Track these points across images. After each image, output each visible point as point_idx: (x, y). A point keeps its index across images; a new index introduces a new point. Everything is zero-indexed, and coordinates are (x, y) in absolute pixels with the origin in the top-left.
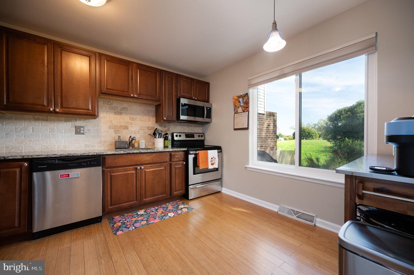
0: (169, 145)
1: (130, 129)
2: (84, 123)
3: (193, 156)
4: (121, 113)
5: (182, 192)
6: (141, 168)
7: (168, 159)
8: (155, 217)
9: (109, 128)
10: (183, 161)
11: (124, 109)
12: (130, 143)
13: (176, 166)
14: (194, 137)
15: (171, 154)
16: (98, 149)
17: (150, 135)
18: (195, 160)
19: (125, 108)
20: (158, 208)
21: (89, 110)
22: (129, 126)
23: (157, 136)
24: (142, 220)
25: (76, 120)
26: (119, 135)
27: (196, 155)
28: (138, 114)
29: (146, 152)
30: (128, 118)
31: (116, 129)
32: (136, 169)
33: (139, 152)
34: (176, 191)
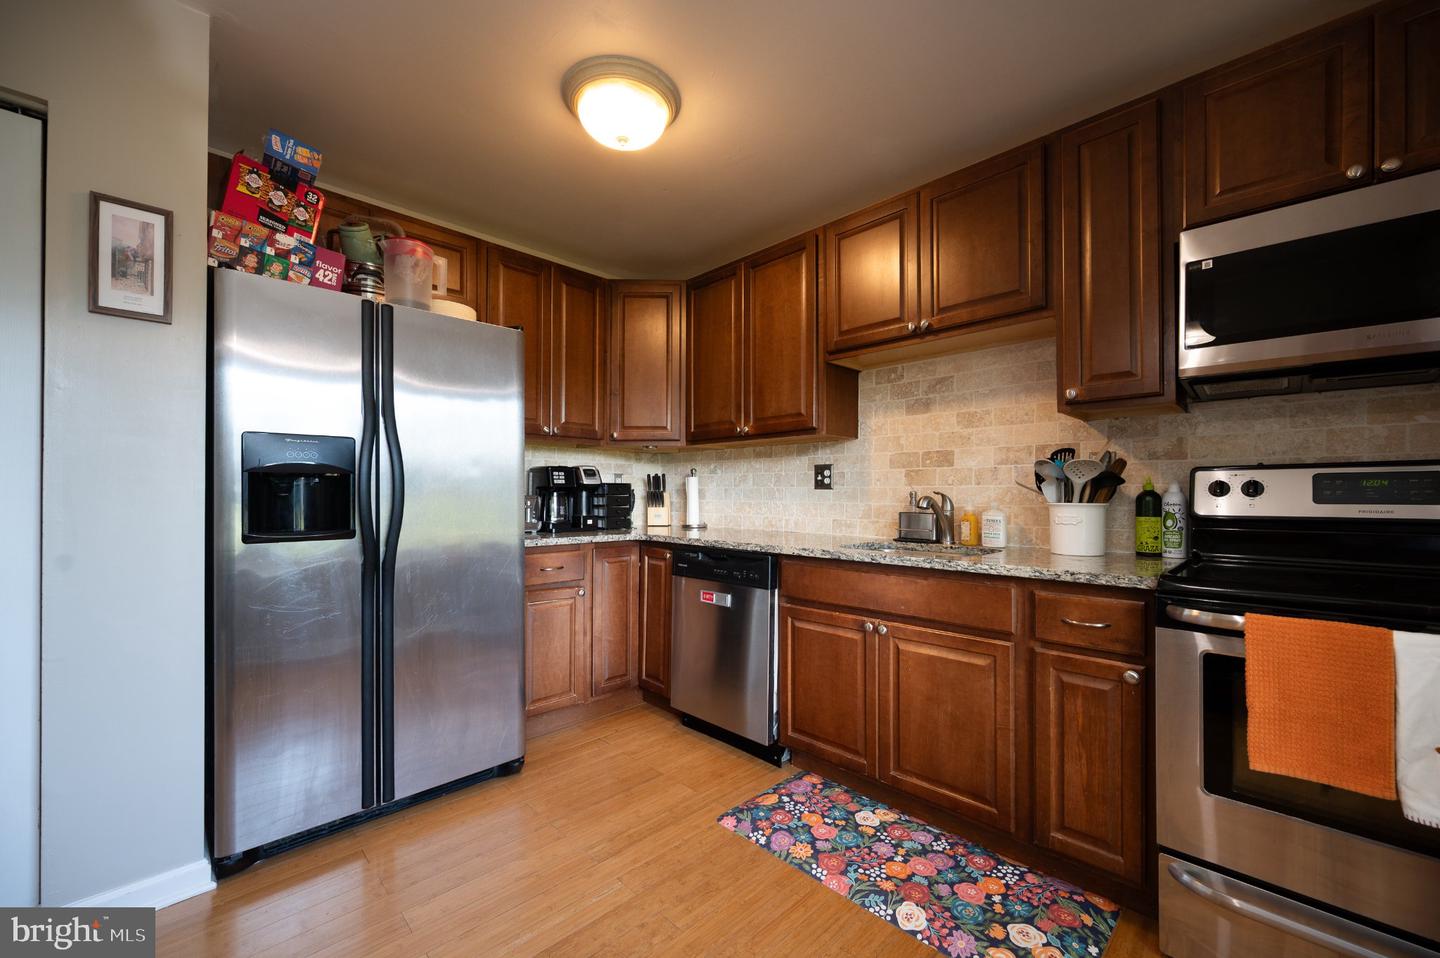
1: (959, 463)
2: (831, 454)
4: (926, 406)
6: (876, 630)
8: (851, 869)
9: (893, 463)
10: (1128, 658)
11: (938, 387)
15: (1031, 602)
17: (1023, 485)
19: (941, 381)
21: (800, 414)
22: (957, 451)
25: (816, 448)
30: (954, 420)
32: (862, 628)
34: (1062, 828)
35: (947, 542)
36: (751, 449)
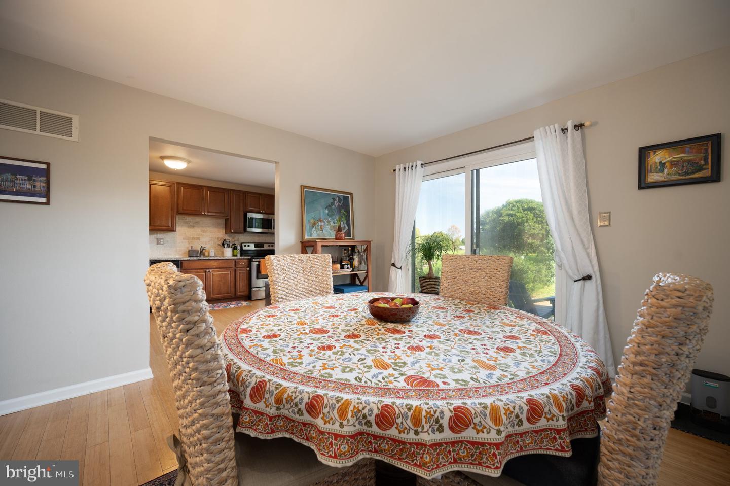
0: (237, 254)
1: (201, 240)
2: (164, 235)
3: (257, 263)
4: (193, 227)
5: (247, 293)
6: (209, 271)
7: (233, 265)
9: (184, 239)
10: (247, 267)
12: (202, 252)
13: (240, 272)
14: (264, 247)
15: (235, 261)
17: (219, 245)
18: (259, 267)
19: (197, 222)
21: (169, 226)
22: (201, 237)
23: (226, 246)
25: (157, 233)
26: (192, 245)
27: (259, 262)
28: (209, 227)
30: (200, 231)
31: (189, 240)
32: (206, 272)
33: (208, 259)
34: (240, 292)
35: (203, 255)
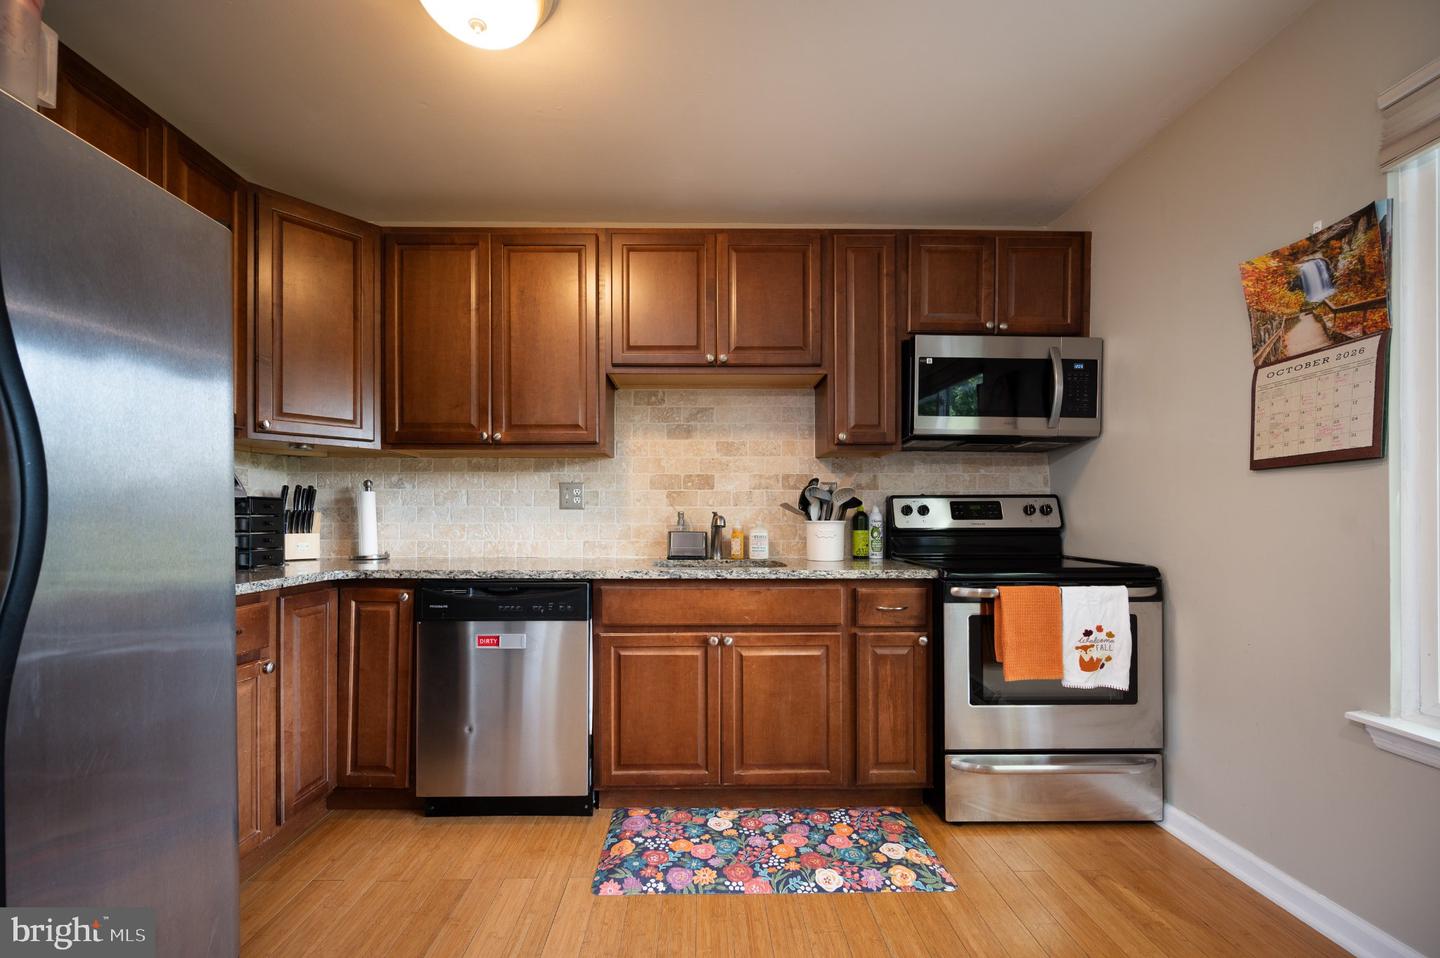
0: (871, 551)
1: (718, 487)
2: (582, 471)
3: (975, 609)
4: (688, 432)
5: (913, 774)
6: (721, 642)
7: (840, 614)
8: (757, 868)
9: (653, 484)
10: (915, 629)
11: (699, 416)
12: (715, 542)
13: (879, 651)
14: (999, 517)
15: (854, 597)
16: (619, 557)
17: (786, 506)
18: (983, 630)
19: (702, 412)
20: (792, 823)
21: (577, 426)
22: (717, 476)
23: (814, 511)
24: (706, 863)
25: (561, 464)
26: (680, 509)
27: (988, 603)
28: (750, 429)
29: (743, 577)
30: (714, 448)
31: (673, 487)
32: (705, 642)
33: (715, 577)
34: (878, 764)
35: (717, 557)
36: (465, 460)
